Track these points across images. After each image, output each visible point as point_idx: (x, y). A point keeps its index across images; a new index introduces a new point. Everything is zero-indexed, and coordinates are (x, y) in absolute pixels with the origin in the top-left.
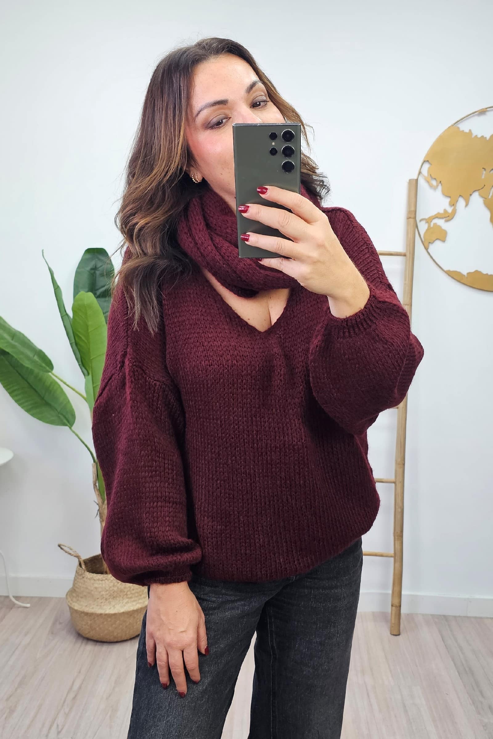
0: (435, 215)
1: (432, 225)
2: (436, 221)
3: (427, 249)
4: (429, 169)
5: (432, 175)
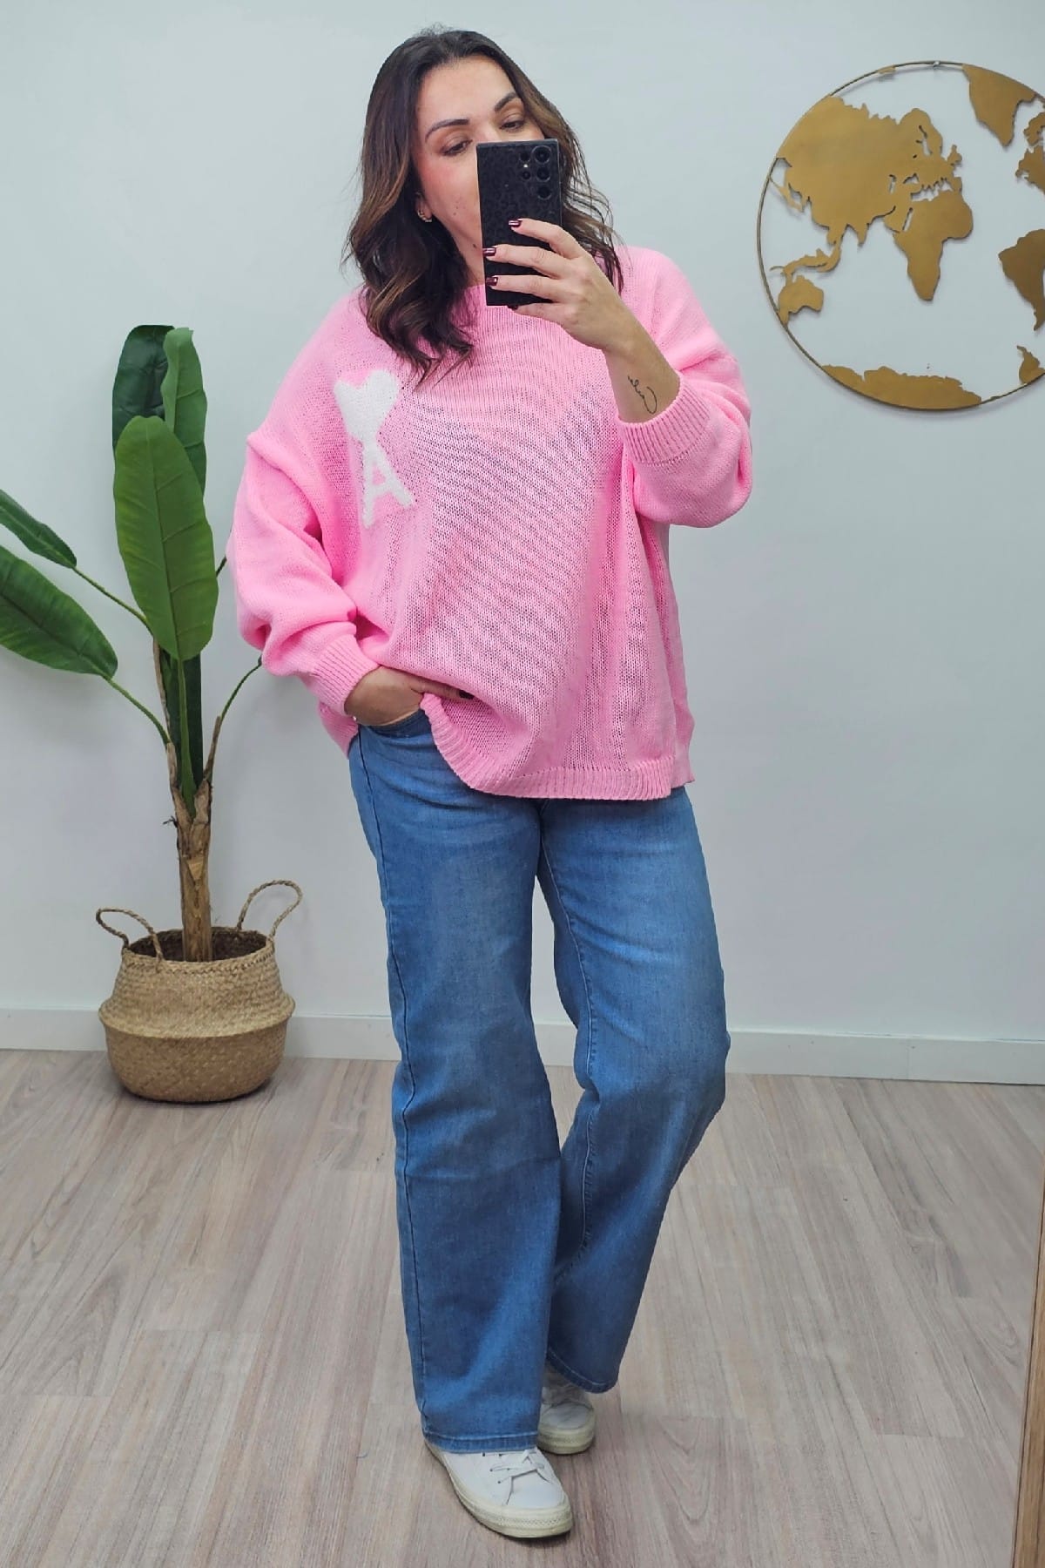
0: (801, 260)
1: (794, 280)
2: (803, 273)
3: (785, 326)
4: (787, 174)
5: (791, 185)
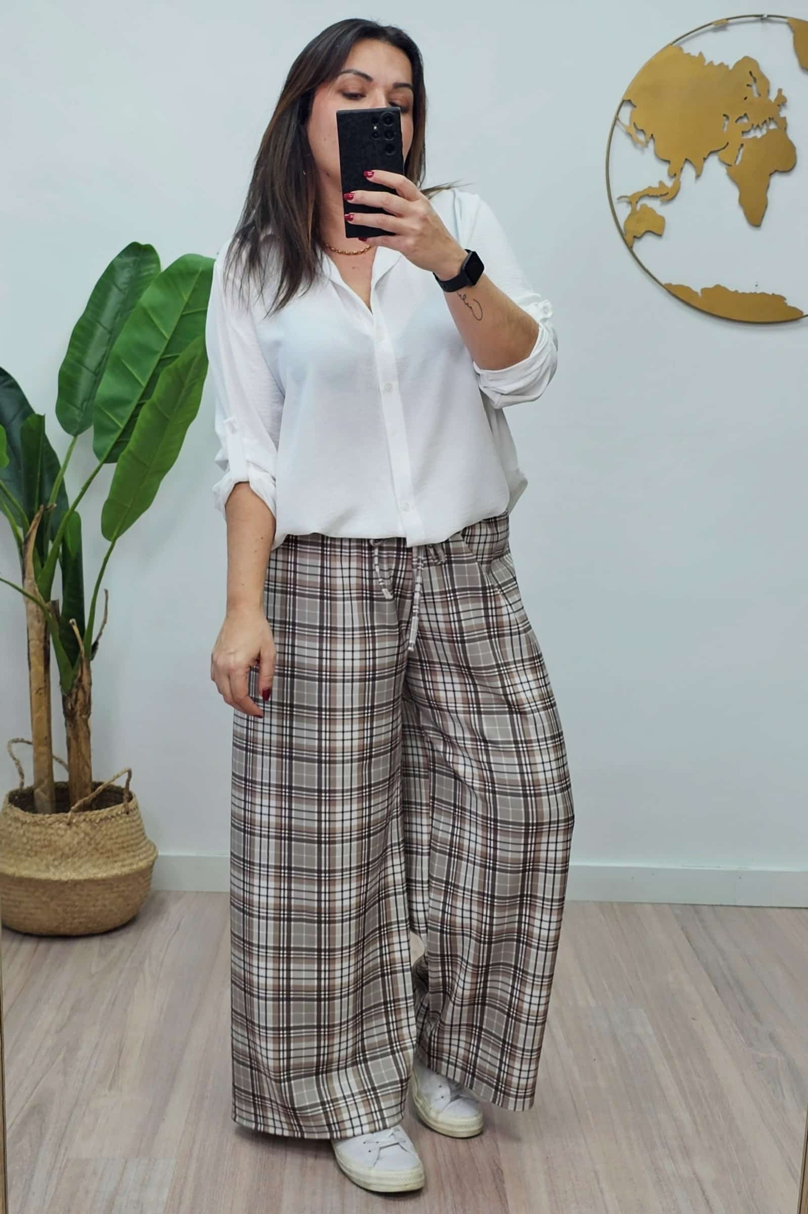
0: (644, 191)
1: (638, 207)
2: (645, 201)
3: (629, 246)
4: (631, 114)
5: (637, 125)
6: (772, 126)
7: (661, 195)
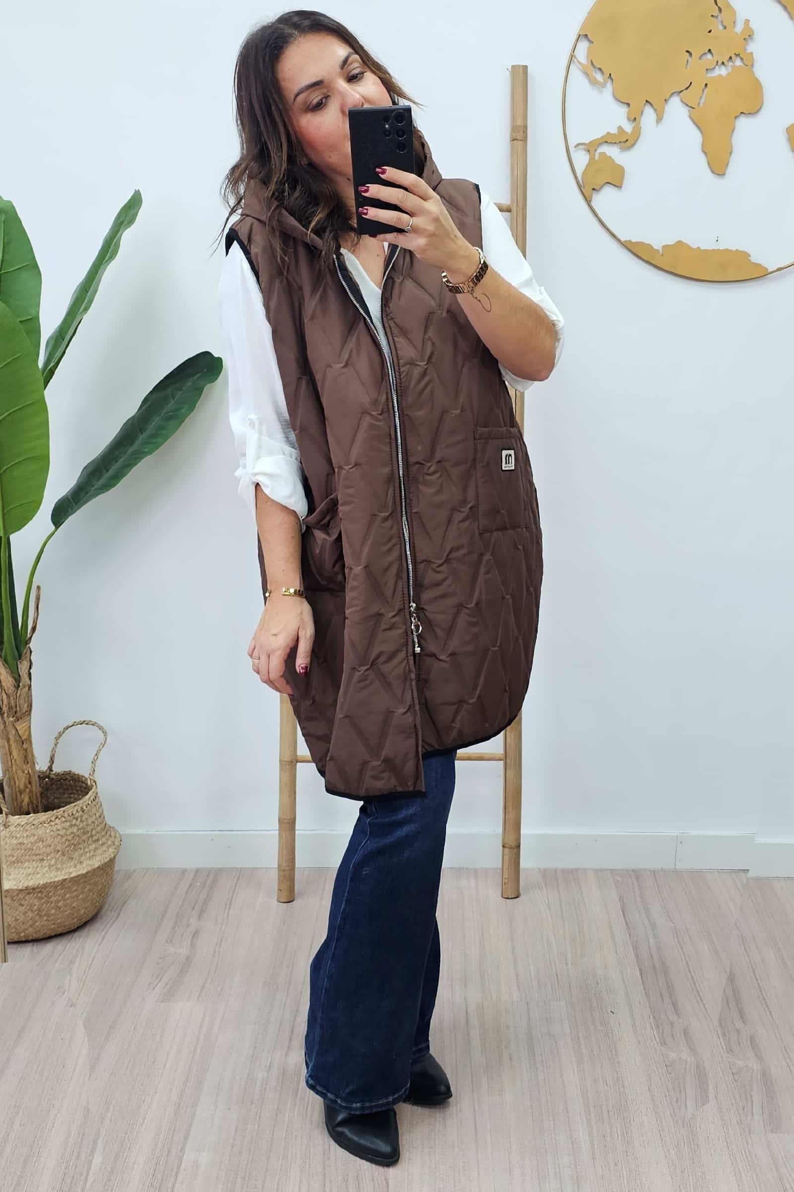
0: (602, 137)
2: (605, 149)
3: (588, 201)
4: (589, 50)
5: (595, 63)
6: (738, 63)
7: (620, 142)
